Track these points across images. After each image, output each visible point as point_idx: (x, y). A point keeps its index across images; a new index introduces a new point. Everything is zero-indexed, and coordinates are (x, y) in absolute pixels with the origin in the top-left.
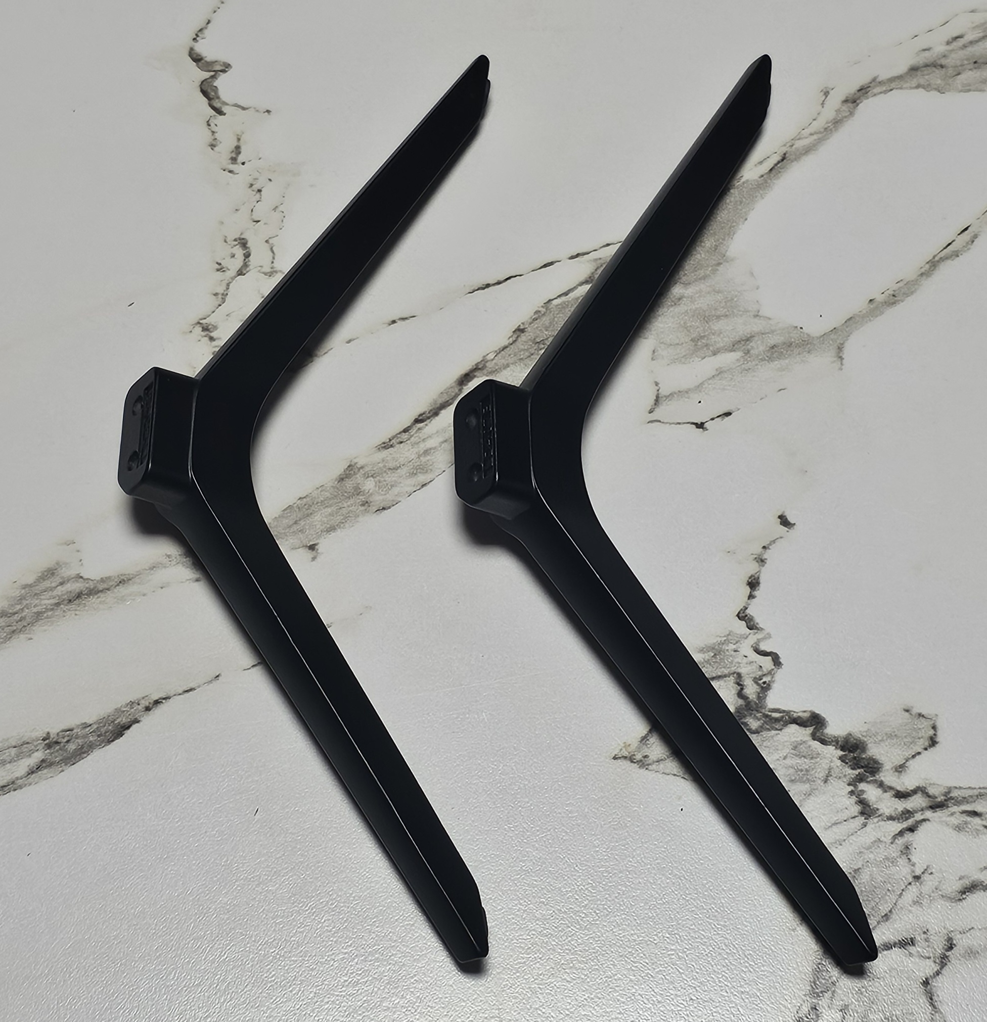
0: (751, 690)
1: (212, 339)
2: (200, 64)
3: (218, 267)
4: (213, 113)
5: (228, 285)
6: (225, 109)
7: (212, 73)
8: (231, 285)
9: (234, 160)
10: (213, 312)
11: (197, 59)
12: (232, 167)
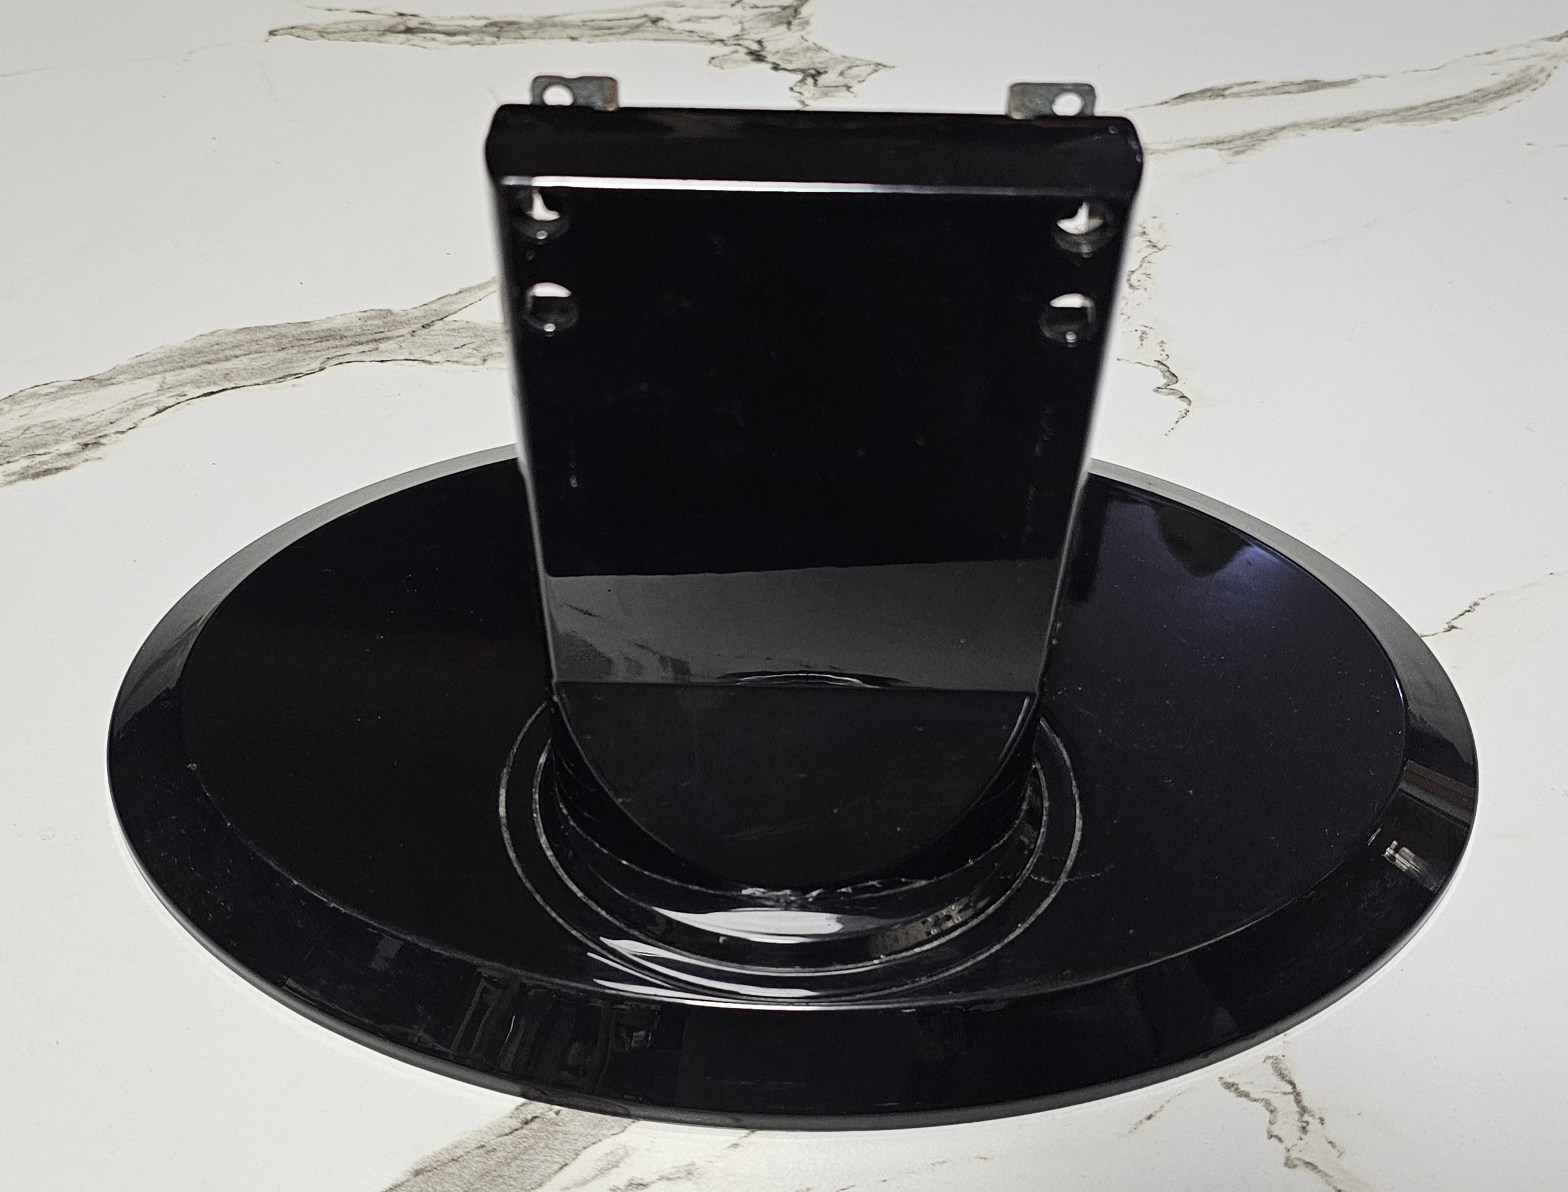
0: (810, 81)
1: (1150, 241)
2: (1181, 395)
3: (1150, 276)
4: (1164, 362)
5: (1141, 266)
6: (1156, 364)
7: (1168, 387)
8: (1138, 266)
9: (1144, 333)
10: (1150, 254)
11: (1183, 397)
12: (1145, 329)
